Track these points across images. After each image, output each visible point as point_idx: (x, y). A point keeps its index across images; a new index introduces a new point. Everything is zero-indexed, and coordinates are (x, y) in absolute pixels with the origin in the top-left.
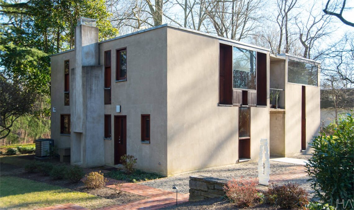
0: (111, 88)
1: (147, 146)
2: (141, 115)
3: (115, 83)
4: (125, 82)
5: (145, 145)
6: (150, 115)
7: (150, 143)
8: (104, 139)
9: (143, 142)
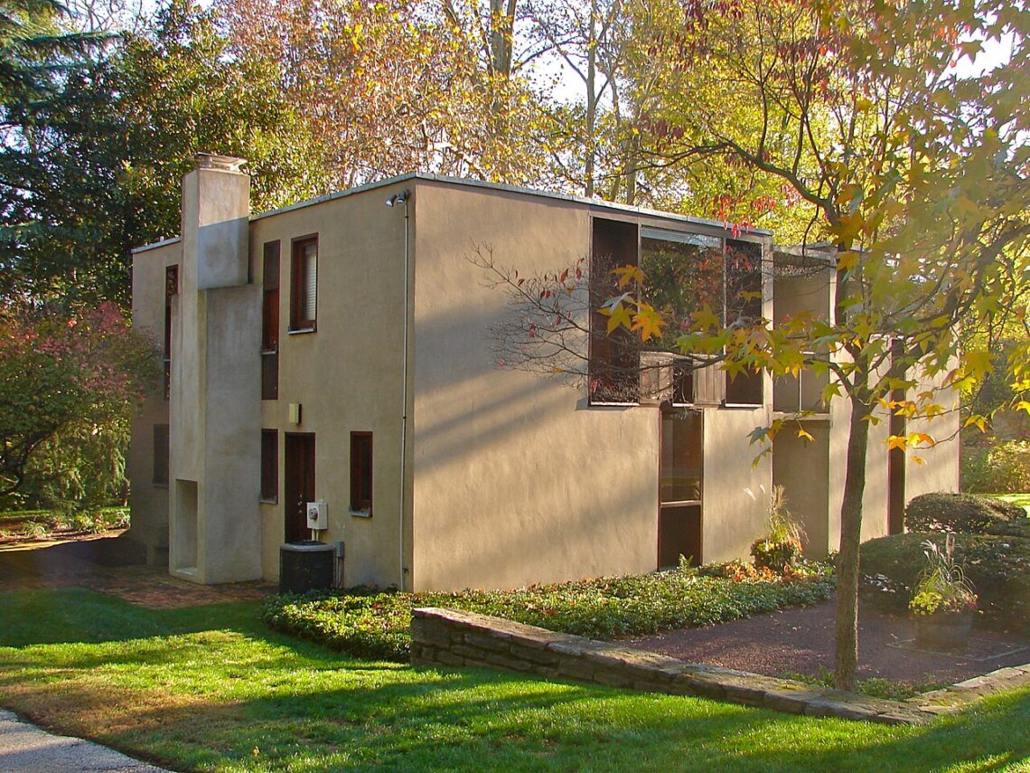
0: (277, 352)
1: (365, 524)
2: (351, 433)
3: (287, 338)
4: (313, 334)
5: (358, 522)
6: (372, 433)
7: (371, 516)
8: (261, 504)
9: (356, 514)
